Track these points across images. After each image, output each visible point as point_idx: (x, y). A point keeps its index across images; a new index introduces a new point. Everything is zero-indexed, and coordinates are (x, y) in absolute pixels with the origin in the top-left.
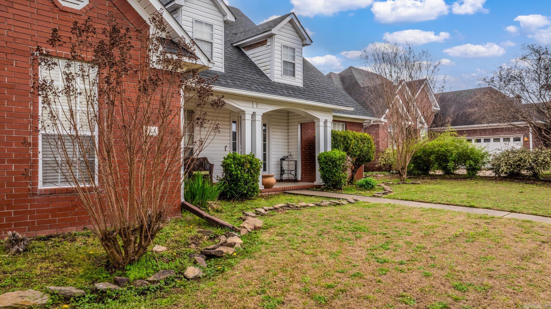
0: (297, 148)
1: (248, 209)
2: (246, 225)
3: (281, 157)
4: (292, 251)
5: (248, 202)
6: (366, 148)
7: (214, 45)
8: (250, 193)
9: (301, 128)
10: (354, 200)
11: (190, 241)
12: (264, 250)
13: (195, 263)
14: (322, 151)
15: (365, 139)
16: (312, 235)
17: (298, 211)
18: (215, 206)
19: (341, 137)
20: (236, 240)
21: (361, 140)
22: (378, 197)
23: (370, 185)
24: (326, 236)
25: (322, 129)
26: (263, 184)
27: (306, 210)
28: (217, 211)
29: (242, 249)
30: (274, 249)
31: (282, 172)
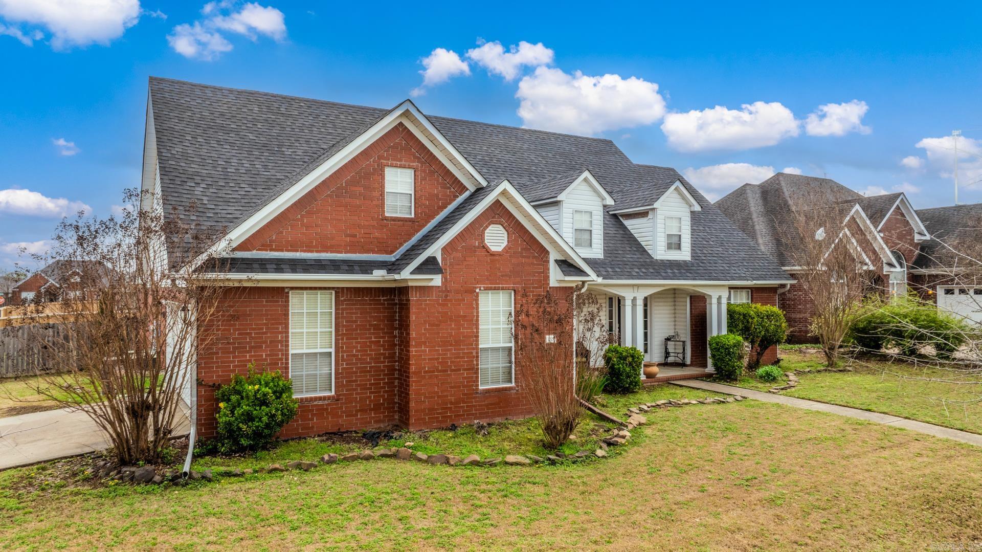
0: (686, 326)
1: (632, 404)
2: (632, 422)
3: (666, 336)
4: (669, 443)
5: (631, 396)
6: (773, 327)
7: (593, 232)
8: (632, 387)
9: (691, 301)
10: (741, 397)
11: (591, 433)
12: (647, 442)
13: (601, 448)
14: (715, 334)
15: (773, 316)
16: (687, 432)
17: (680, 408)
18: (600, 400)
19: (740, 314)
20: (625, 433)
21: (767, 316)
22: (774, 393)
23: (772, 376)
24: (699, 434)
25: (714, 307)
26: (645, 374)
27: (688, 407)
28: (603, 406)
29: (631, 440)
30: (656, 442)
31: (667, 354)
